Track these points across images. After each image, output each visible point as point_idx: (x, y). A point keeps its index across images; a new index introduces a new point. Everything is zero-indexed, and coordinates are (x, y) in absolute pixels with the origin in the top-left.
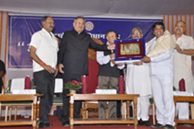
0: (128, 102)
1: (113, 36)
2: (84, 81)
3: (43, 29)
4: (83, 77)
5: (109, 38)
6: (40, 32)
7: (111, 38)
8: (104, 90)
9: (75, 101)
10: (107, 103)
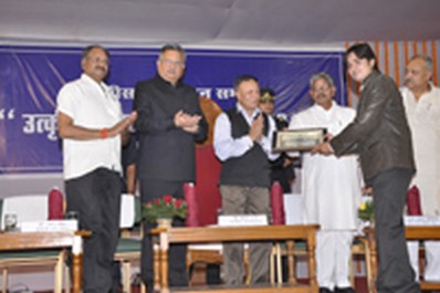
0: (290, 244)
1: (251, 92)
2: (190, 196)
3: (84, 77)
4: (188, 188)
5: (243, 96)
6: (78, 82)
7: (248, 96)
8: (239, 218)
9: (171, 244)
10: (246, 246)
